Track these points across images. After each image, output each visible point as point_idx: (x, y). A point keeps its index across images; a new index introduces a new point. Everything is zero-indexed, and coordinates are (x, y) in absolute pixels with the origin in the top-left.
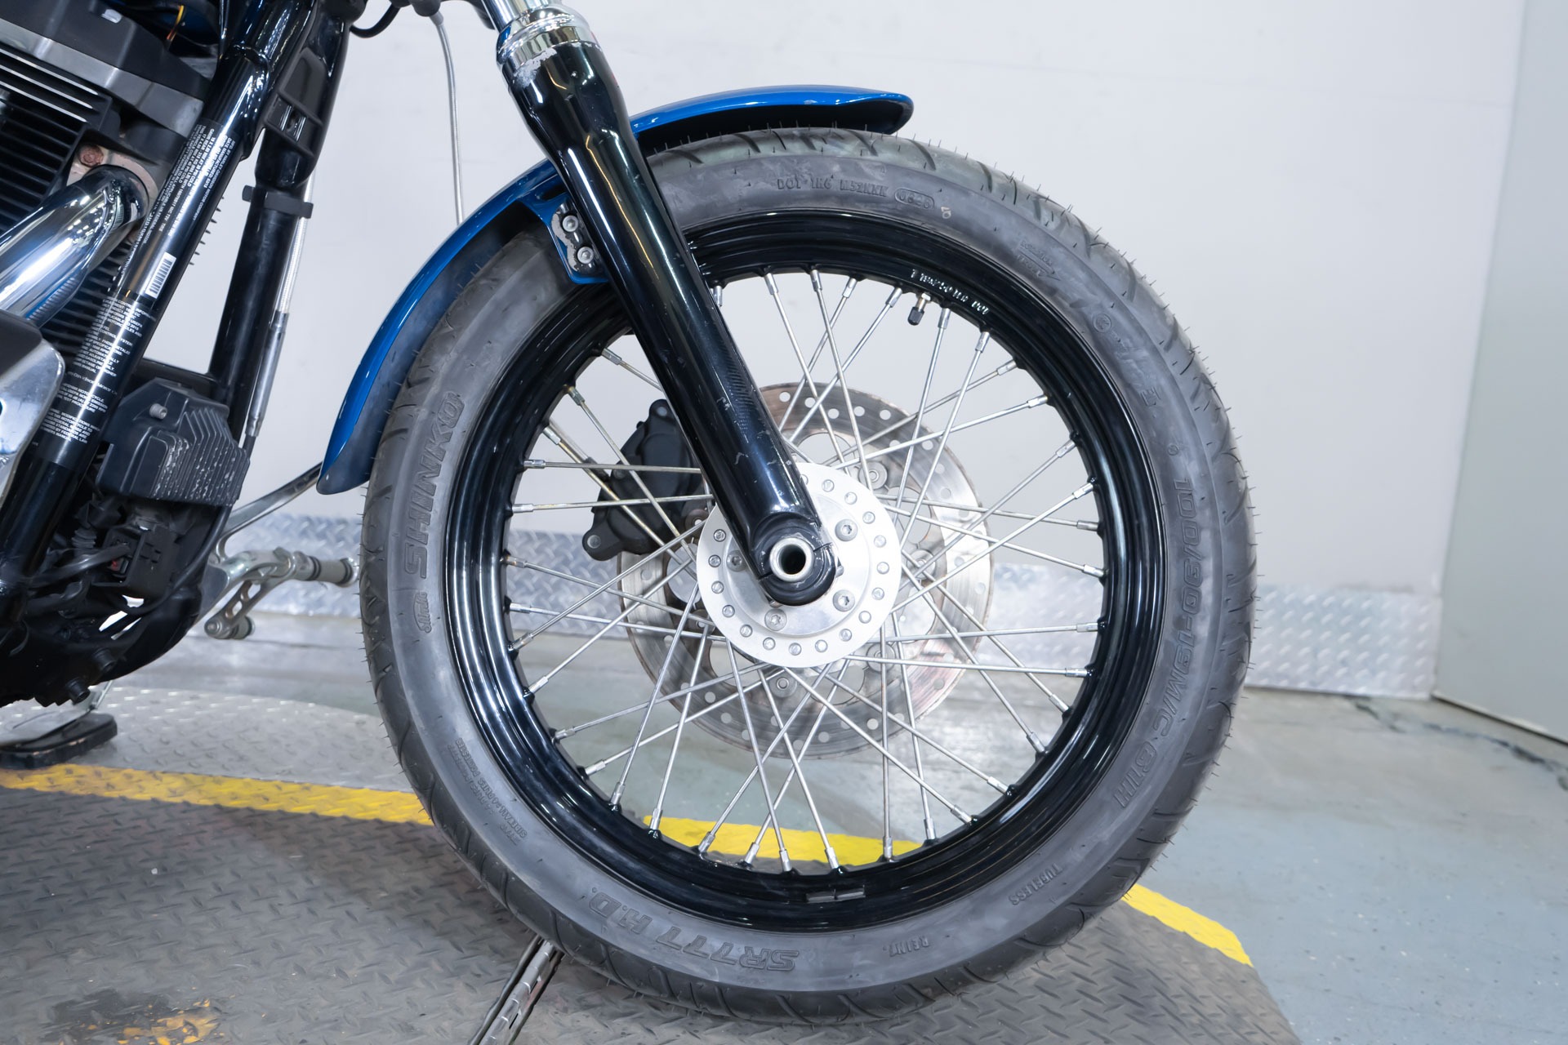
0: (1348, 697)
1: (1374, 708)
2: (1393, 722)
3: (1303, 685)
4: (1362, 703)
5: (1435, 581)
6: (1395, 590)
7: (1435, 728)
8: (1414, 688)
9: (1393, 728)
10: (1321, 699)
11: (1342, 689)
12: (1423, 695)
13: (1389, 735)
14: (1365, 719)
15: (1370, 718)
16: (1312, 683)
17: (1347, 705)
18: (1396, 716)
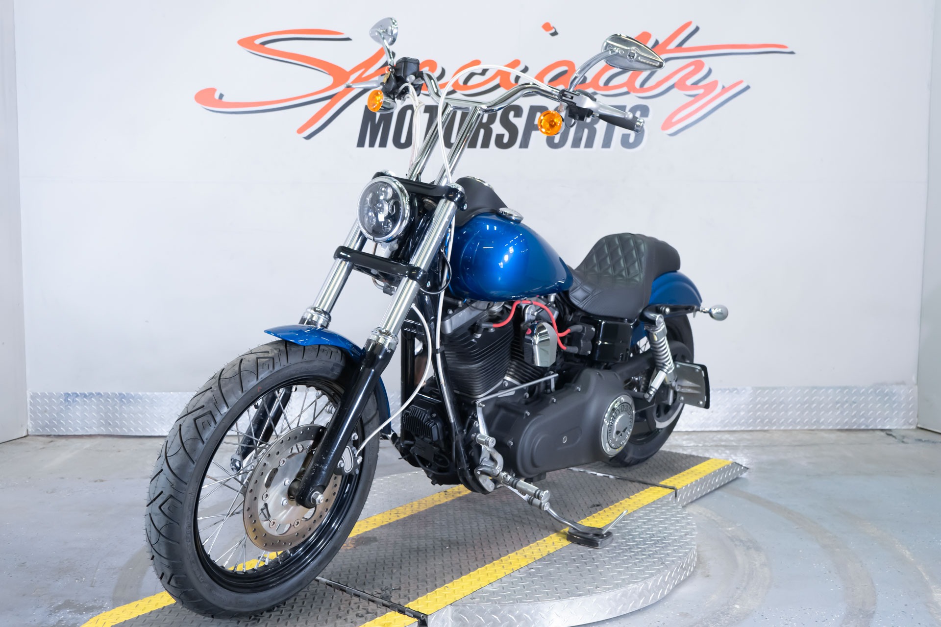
0: (882, 430)
1: (894, 434)
2: (902, 440)
3: (863, 427)
4: (888, 433)
5: (914, 379)
6: (898, 384)
7: (920, 440)
8: (910, 424)
9: (903, 442)
10: (871, 432)
11: (879, 427)
12: (914, 427)
13: (902, 445)
14: (891, 439)
15: (894, 439)
16: (867, 426)
17: (883, 434)
18: (904, 437)
